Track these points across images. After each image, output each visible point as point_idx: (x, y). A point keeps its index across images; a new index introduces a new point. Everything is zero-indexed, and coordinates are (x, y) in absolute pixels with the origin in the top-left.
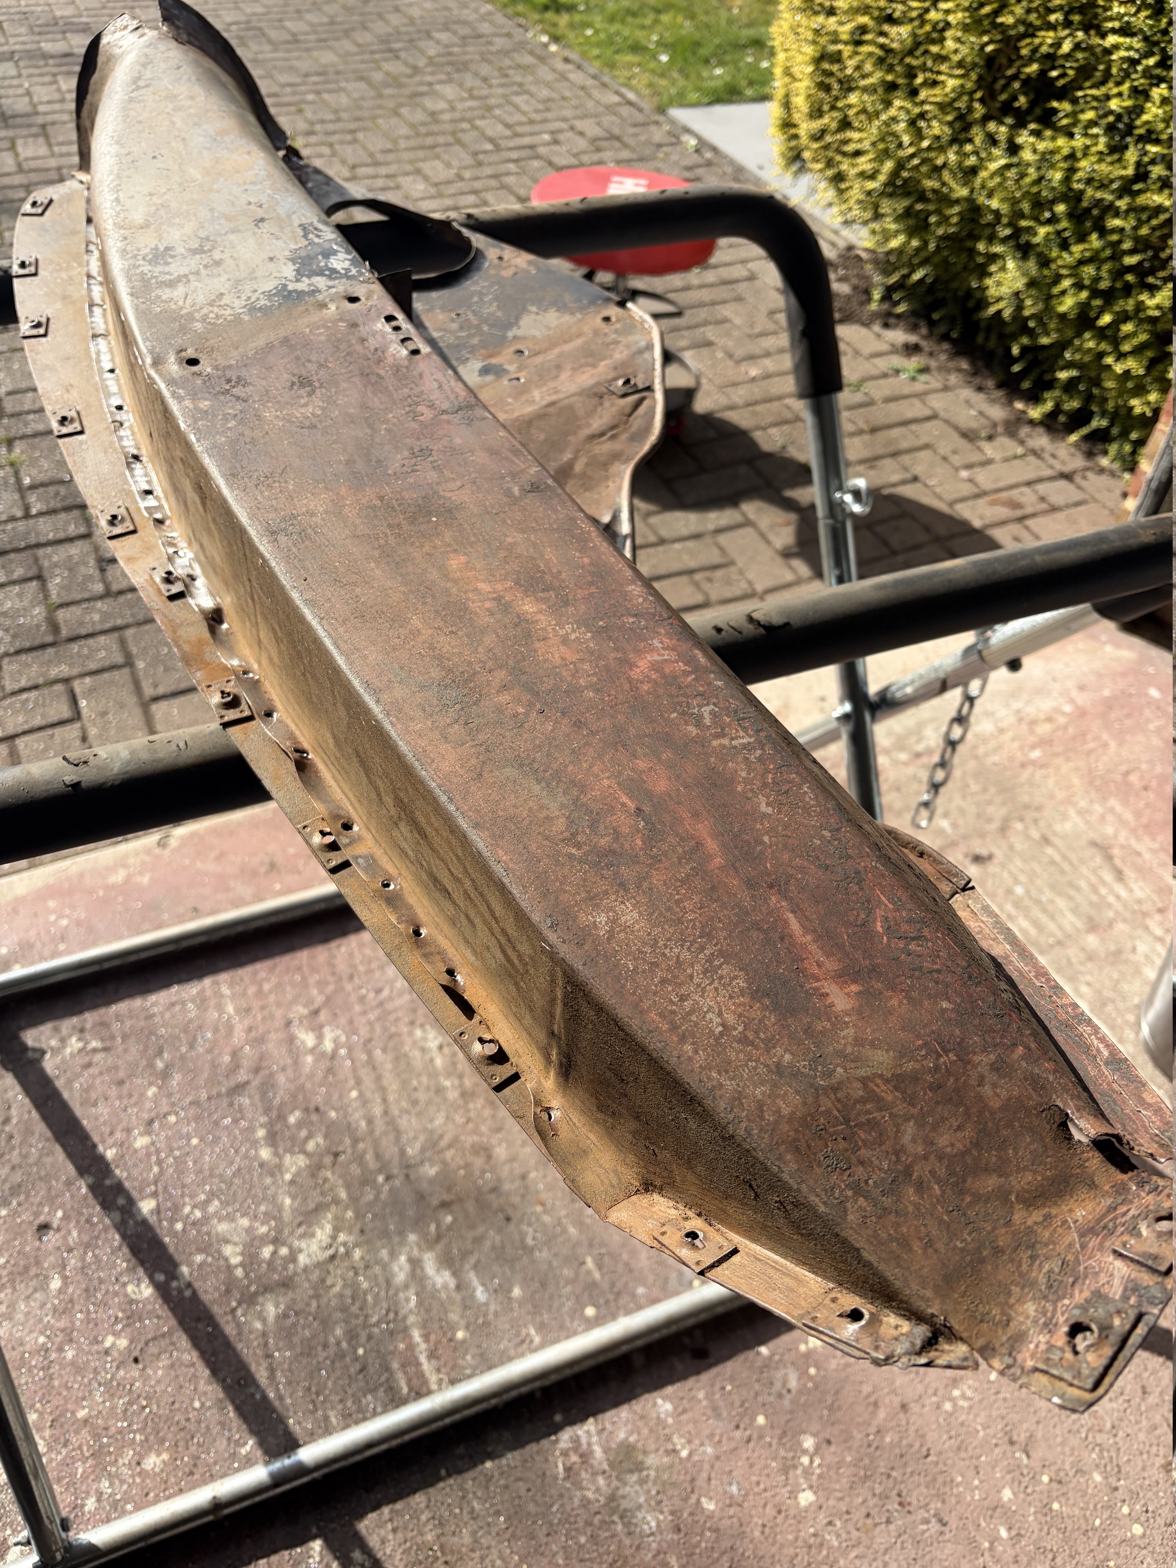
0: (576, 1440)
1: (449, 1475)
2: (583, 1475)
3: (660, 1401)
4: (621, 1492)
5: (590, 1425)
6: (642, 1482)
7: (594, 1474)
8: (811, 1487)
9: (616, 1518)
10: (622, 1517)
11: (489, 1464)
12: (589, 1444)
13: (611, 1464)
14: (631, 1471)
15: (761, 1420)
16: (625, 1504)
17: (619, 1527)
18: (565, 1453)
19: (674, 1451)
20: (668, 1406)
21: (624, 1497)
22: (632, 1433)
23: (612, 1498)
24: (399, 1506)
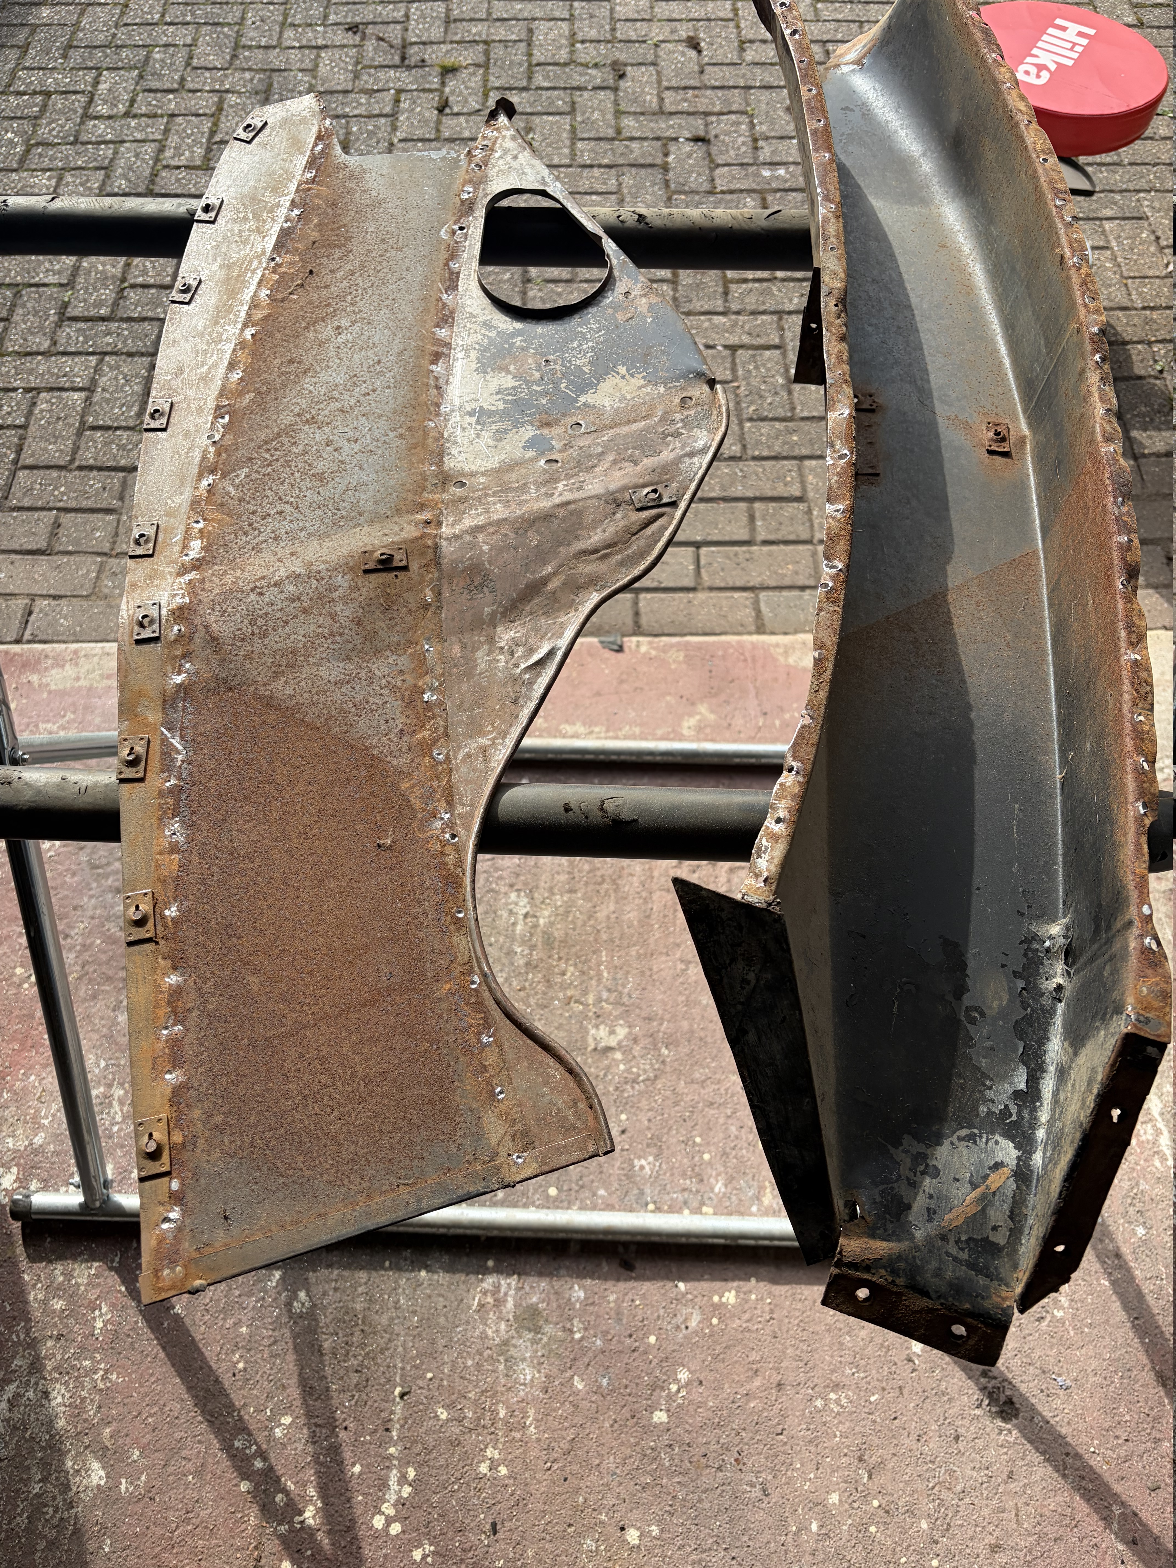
0: (498, 1287)
1: (391, 1268)
2: (491, 1315)
3: (576, 1287)
4: (514, 1341)
5: (513, 1281)
6: (534, 1342)
7: (500, 1318)
8: (668, 1411)
9: (502, 1359)
10: (506, 1360)
11: (423, 1273)
12: (506, 1294)
13: (516, 1317)
14: (530, 1331)
15: (652, 1339)
16: (513, 1352)
17: (502, 1367)
18: (485, 1293)
19: (571, 1331)
20: (582, 1294)
21: (515, 1346)
22: (543, 1302)
23: (505, 1343)
24: (346, 1273)
